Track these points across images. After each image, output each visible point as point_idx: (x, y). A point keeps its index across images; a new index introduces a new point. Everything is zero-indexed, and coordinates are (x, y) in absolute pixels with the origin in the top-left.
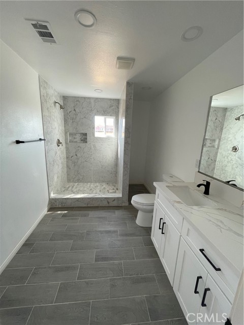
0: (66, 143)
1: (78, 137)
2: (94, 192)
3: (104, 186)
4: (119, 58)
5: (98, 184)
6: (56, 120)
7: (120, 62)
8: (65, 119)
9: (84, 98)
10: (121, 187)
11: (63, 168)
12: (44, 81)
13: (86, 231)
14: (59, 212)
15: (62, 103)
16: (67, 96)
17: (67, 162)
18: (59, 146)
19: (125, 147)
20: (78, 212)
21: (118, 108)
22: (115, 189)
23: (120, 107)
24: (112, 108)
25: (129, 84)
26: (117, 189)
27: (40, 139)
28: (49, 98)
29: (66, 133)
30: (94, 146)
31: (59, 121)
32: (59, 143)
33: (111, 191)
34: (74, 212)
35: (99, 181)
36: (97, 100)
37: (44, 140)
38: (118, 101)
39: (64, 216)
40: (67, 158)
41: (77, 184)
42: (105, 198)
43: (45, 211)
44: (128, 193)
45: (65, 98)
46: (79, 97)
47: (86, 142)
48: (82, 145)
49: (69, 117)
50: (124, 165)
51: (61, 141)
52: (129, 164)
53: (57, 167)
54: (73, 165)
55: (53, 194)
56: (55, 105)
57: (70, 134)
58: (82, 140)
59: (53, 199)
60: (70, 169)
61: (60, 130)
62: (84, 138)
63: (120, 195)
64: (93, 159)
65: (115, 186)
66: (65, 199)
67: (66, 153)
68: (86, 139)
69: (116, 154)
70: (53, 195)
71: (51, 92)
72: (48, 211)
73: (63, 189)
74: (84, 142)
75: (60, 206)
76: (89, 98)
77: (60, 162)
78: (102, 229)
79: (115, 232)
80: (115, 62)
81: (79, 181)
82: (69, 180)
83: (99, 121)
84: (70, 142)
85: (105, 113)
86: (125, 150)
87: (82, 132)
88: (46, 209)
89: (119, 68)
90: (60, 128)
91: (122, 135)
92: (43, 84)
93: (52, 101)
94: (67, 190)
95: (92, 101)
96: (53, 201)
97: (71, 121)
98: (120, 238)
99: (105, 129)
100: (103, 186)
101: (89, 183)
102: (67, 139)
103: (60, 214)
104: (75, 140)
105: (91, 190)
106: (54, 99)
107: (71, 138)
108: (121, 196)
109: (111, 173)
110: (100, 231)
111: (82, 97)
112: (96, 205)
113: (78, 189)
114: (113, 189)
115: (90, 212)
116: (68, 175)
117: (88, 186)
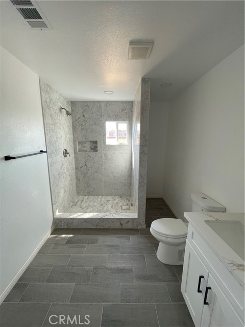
0: (75, 152)
1: (88, 146)
2: (105, 208)
3: (117, 201)
4: (132, 43)
5: (109, 198)
6: (62, 128)
7: (133, 48)
8: (73, 126)
9: (94, 102)
10: (136, 203)
11: (71, 180)
12: (47, 84)
13: (92, 268)
14: (64, 236)
15: (69, 109)
16: (75, 102)
17: (76, 173)
18: (65, 156)
19: (140, 158)
20: (85, 236)
21: (132, 111)
22: (130, 204)
23: (133, 110)
24: (125, 111)
25: (144, 80)
26: (132, 205)
27: (41, 151)
28: (54, 104)
29: (74, 141)
30: (106, 155)
31: (67, 129)
32: (66, 153)
33: (124, 207)
34: (81, 237)
35: (111, 194)
36: (108, 103)
37: (46, 152)
38: (132, 102)
39: (69, 241)
40: (76, 168)
41: (87, 196)
42: (118, 219)
43: (48, 235)
44: (145, 213)
45: (73, 103)
46: (88, 102)
47: (97, 151)
48: (93, 154)
49: (78, 124)
50: (140, 179)
51: (68, 151)
52: (145, 178)
53: (63, 180)
54: (83, 176)
55: (59, 212)
56: (61, 112)
57: (79, 143)
58: (92, 149)
59: (57, 219)
60: (79, 180)
61: (67, 139)
62: (94, 146)
63: (135, 216)
64: (104, 170)
65: (129, 201)
66: (71, 218)
67: (75, 163)
68: (97, 147)
69: (130, 163)
70: (58, 214)
71: (55, 96)
72: (51, 235)
73: (72, 204)
74: (94, 151)
75: (66, 227)
76: (99, 102)
77: (68, 173)
78: (114, 266)
79: (130, 271)
80: (127, 50)
81: (89, 194)
82: (78, 193)
83: (110, 126)
84: (79, 151)
85: (116, 118)
86: (140, 161)
87: (92, 140)
88: (49, 232)
89: (133, 58)
90: (68, 136)
91: (137, 142)
92: (45, 88)
93: (57, 108)
94: (75, 205)
95: (103, 105)
96: (58, 221)
97: (80, 128)
98: (136, 283)
99: (117, 135)
100: (115, 200)
101: (100, 197)
102: (76, 148)
103: (65, 238)
104: (85, 149)
105: (102, 205)
106: (60, 105)
107: (80, 147)
108: (137, 217)
109: (125, 185)
110: (110, 269)
111: (92, 102)
112: (107, 227)
113: (87, 203)
114: (127, 204)
115: (99, 236)
116: (77, 187)
117: (99, 199)
